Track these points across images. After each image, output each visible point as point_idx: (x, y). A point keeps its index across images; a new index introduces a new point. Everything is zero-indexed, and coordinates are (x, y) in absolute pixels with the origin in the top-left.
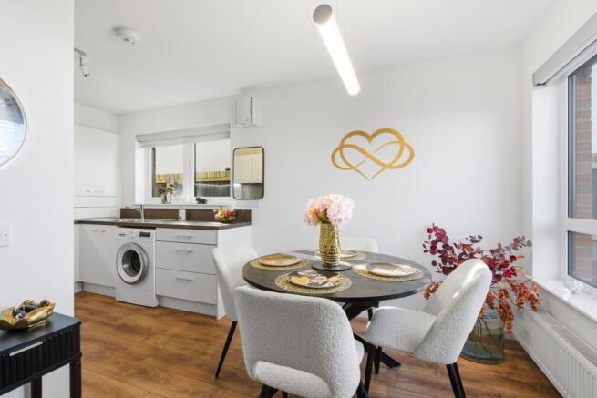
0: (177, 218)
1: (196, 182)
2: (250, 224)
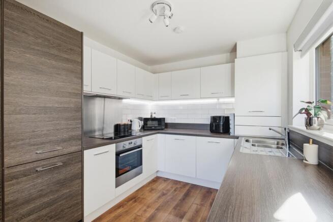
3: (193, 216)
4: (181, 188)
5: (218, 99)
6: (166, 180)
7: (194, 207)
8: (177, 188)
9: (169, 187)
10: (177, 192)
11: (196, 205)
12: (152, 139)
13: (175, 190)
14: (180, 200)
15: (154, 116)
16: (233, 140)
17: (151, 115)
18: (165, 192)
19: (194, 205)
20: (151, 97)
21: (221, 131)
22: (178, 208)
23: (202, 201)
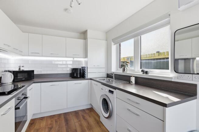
0: (129, 82)
1: (141, 60)
2: (196, 98)
3: (81, 129)
4: (59, 118)
5: (73, 58)
6: (42, 119)
7: (77, 124)
8: (56, 120)
9: (49, 122)
10: (58, 122)
11: (77, 123)
12: (32, 88)
13: (56, 122)
14: (66, 125)
15: (22, 69)
16: (88, 80)
17: (20, 69)
18: (50, 126)
19: (76, 123)
20: (22, 52)
21: (79, 77)
22: (69, 130)
23: (78, 119)
